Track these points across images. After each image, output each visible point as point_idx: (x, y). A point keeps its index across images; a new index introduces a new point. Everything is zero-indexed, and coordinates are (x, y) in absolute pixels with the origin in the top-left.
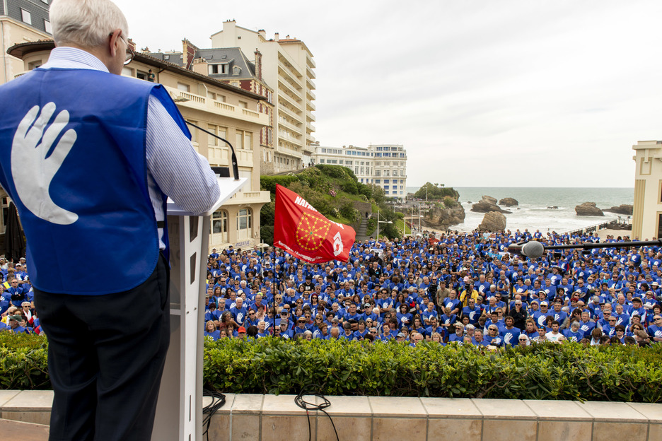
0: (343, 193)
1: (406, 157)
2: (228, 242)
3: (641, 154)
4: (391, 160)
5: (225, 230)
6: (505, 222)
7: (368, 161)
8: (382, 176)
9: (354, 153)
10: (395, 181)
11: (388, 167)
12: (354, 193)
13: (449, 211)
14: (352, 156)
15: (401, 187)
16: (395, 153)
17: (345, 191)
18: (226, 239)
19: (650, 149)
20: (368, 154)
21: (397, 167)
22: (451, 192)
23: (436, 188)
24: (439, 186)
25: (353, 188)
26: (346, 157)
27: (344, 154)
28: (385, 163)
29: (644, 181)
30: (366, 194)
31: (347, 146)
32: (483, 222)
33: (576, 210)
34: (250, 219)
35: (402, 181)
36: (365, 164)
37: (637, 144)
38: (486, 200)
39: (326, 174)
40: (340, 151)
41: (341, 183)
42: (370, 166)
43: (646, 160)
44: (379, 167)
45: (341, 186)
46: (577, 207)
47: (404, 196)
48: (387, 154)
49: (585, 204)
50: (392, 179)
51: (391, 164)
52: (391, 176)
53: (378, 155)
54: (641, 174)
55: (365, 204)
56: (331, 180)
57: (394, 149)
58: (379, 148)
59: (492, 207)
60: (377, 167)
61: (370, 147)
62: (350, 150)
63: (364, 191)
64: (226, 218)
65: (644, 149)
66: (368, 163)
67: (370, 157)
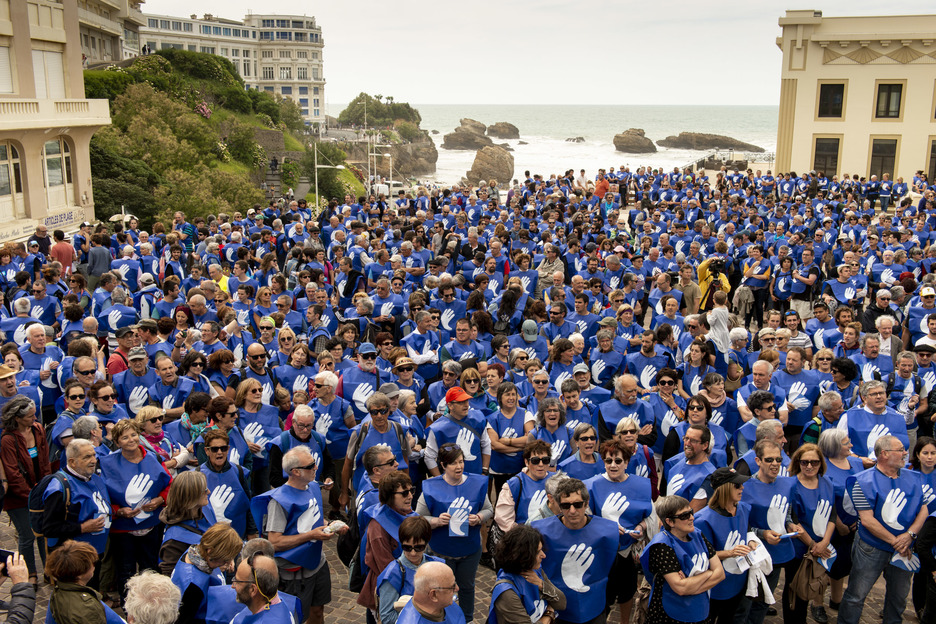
0: (224, 112)
1: (322, 41)
2: (28, 215)
3: (791, 35)
4: (294, 46)
5: (19, 190)
6: (513, 166)
7: (247, 47)
8: (276, 80)
9: (217, 30)
10: (303, 90)
11: (288, 60)
12: (245, 111)
13: (409, 147)
14: (213, 36)
15: (317, 102)
16: (299, 33)
17: (227, 107)
18: (21, 209)
19: (805, 26)
20: (246, 34)
21: (305, 61)
22: (405, 113)
23: (378, 104)
24: (383, 101)
25: (242, 101)
26: (201, 39)
27: (196, 32)
28: (283, 54)
29: (794, 81)
30: (268, 112)
31: (200, 16)
32: (474, 166)
33: (615, 143)
34: (68, 164)
35: (316, 91)
36: (241, 53)
37: (784, 15)
38: (467, 127)
39: (182, 70)
40: (189, 26)
41: (217, 89)
42: (251, 58)
43: (799, 45)
44: (269, 60)
45: (217, 96)
46: (617, 137)
47: (321, 120)
48: (284, 35)
49: (628, 132)
50: (297, 86)
51: (294, 55)
52: (296, 80)
53: (265, 35)
54: (790, 69)
55: (270, 133)
56: (197, 84)
57: (298, 23)
58: (267, 22)
59: (478, 140)
60: (266, 60)
61: (249, 18)
62: (207, 23)
63: (266, 106)
64: (17, 161)
65: (797, 25)
66: (246, 53)
67: (250, 39)
